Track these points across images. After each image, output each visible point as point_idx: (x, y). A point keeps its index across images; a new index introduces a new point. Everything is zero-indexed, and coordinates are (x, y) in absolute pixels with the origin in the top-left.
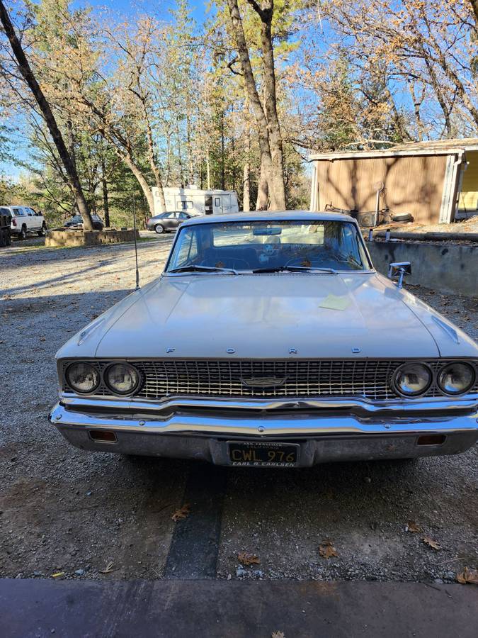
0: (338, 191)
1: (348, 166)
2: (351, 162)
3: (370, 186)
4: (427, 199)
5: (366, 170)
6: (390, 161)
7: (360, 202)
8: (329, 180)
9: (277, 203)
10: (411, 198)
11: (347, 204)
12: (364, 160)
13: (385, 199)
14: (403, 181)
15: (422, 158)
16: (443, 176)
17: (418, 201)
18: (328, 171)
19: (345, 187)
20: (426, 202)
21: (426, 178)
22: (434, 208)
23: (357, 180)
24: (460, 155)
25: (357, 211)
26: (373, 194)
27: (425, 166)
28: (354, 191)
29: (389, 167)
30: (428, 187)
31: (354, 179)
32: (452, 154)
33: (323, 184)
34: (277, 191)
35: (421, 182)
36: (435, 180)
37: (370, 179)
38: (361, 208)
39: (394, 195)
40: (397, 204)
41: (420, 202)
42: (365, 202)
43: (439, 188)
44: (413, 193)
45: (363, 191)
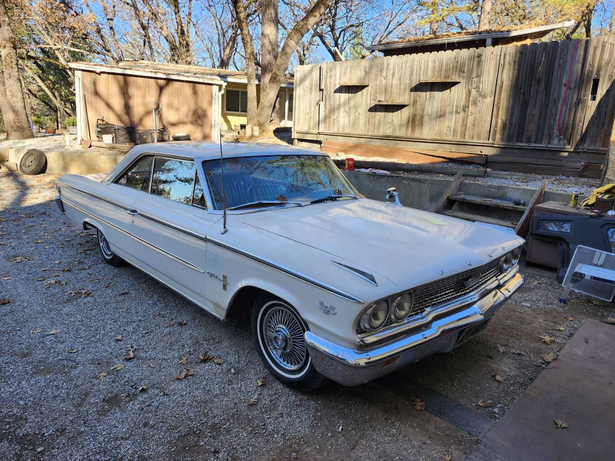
0: (109, 106)
1: (118, 81)
2: (121, 77)
3: (145, 104)
4: (199, 122)
5: (138, 87)
6: (162, 82)
7: (136, 119)
8: (96, 93)
9: (15, 111)
10: (185, 120)
11: (121, 120)
12: (135, 78)
13: (161, 118)
14: (176, 103)
15: (192, 84)
16: (211, 103)
17: (192, 123)
18: (95, 84)
19: (117, 102)
20: (199, 125)
21: (196, 103)
22: (207, 130)
23: (130, 97)
24: (224, 87)
25: (134, 128)
26: (148, 113)
27: (195, 92)
28: (127, 108)
29: (161, 89)
30: (200, 111)
31: (126, 96)
32: (217, 85)
33: (90, 97)
34: (13, 96)
35: (193, 106)
36: (205, 105)
37: (144, 97)
38: (137, 126)
39: (170, 116)
40: (174, 125)
41: (194, 124)
42: (141, 120)
43: (209, 113)
44: (187, 115)
45: (138, 109)
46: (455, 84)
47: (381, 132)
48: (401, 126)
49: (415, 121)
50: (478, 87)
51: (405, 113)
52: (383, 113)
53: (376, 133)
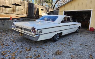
46: (21, 5)
47: (5, 12)
48: (10, 11)
49: (14, 11)
50: (24, 7)
51: (11, 9)
52: (5, 8)
53: (3, 12)
